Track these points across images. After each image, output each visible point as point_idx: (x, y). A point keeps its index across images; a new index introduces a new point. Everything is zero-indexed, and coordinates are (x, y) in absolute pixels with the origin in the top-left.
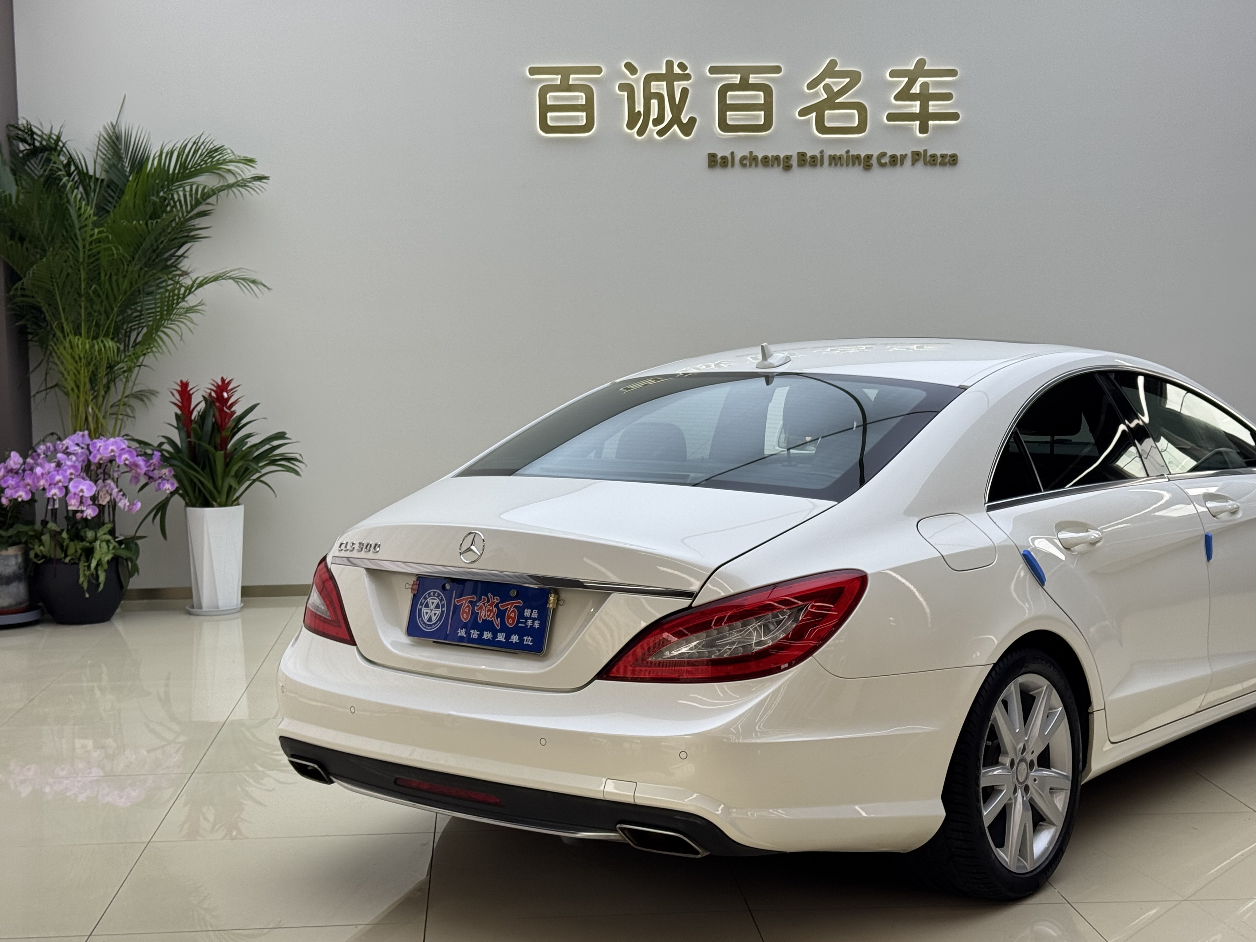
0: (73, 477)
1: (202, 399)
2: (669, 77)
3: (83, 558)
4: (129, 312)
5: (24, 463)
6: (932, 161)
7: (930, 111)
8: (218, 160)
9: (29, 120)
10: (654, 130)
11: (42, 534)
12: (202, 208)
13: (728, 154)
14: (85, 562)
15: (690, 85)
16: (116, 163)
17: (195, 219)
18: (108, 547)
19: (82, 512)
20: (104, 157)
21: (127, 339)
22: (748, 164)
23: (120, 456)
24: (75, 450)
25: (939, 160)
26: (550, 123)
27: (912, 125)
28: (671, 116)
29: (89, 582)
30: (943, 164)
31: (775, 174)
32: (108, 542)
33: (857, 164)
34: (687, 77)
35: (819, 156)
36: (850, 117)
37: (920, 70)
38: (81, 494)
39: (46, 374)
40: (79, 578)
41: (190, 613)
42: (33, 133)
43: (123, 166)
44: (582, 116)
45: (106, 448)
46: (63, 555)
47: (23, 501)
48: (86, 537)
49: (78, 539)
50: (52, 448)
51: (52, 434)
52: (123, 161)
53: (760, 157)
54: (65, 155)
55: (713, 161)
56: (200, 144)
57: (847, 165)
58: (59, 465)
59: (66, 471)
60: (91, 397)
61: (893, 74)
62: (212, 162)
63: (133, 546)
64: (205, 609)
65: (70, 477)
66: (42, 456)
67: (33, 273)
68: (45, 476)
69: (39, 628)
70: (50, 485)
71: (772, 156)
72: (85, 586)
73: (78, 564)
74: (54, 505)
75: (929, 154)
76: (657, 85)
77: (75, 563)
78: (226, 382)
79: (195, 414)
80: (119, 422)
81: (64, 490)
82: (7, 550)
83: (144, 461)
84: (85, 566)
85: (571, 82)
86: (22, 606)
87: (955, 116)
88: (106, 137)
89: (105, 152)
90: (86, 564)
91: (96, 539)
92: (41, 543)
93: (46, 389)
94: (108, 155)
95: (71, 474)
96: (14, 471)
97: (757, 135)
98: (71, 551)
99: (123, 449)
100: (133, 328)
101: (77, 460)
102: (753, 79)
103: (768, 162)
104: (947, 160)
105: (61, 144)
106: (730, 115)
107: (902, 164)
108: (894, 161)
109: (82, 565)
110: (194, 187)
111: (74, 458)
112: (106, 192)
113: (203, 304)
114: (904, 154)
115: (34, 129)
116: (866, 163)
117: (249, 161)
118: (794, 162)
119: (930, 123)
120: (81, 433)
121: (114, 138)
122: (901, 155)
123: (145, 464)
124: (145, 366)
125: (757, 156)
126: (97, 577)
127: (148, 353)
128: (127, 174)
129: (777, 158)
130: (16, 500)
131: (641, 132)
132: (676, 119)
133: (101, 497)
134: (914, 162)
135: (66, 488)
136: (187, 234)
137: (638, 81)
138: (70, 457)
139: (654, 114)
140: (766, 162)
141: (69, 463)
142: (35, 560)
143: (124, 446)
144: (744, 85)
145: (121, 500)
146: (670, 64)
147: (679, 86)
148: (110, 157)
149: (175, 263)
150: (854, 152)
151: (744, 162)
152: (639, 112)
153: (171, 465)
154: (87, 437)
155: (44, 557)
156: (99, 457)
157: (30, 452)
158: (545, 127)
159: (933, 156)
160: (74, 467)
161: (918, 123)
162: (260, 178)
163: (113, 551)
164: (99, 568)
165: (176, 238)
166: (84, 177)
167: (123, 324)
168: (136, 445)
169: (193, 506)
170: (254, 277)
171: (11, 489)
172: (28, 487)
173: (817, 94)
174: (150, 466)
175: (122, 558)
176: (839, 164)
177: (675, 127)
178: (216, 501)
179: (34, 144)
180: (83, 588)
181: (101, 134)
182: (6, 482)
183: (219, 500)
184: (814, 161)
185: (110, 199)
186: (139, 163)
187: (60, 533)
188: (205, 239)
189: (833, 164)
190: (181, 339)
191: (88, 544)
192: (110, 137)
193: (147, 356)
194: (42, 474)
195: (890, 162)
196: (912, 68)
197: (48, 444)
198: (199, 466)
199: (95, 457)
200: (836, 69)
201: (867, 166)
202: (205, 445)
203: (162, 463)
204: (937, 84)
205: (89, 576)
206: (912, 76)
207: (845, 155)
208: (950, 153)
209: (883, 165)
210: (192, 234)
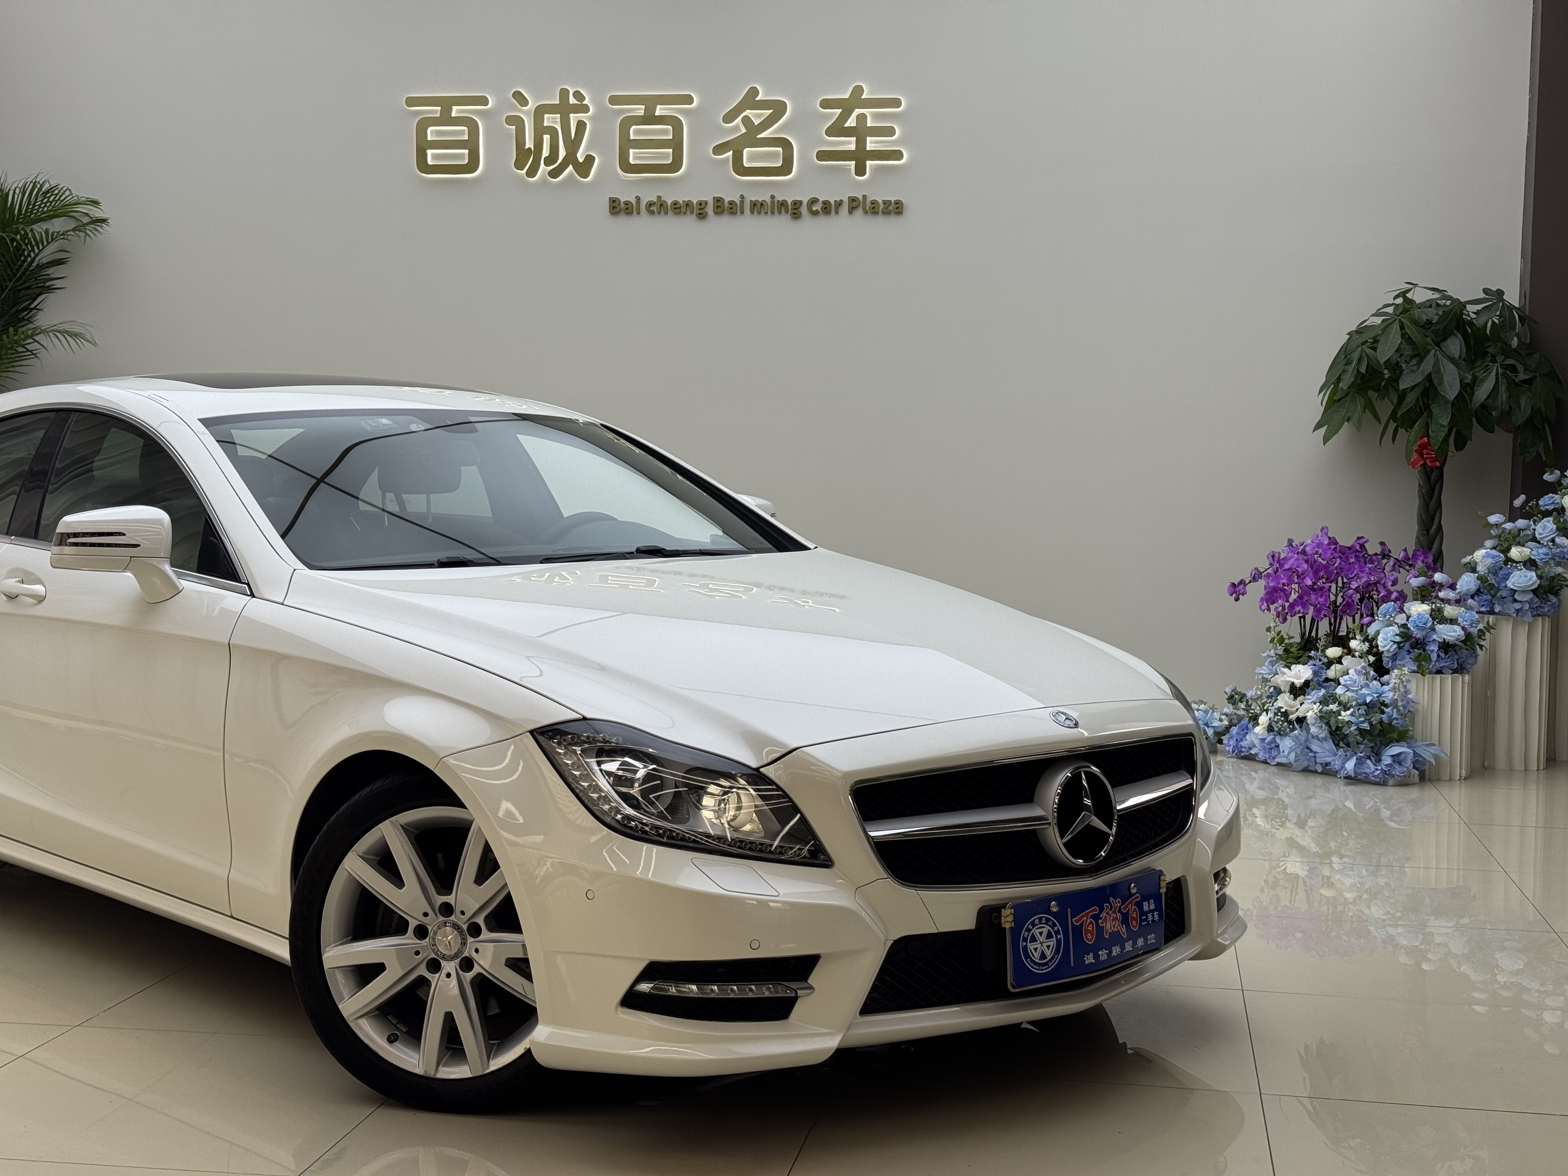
2: (564, 109)
7: (868, 149)
8: (70, 201)
10: (547, 170)
13: (633, 200)
15: (590, 118)
17: (46, 267)
22: (656, 211)
26: (428, 161)
27: (848, 165)
28: (565, 154)
30: (886, 213)
31: (688, 222)
33: (784, 211)
34: (586, 109)
35: (738, 203)
36: (772, 156)
37: (856, 100)
44: (466, 154)
53: (669, 203)
55: (616, 208)
57: (773, 213)
61: (826, 104)
71: (683, 202)
75: (868, 200)
76: (553, 118)
85: (452, 115)
87: (898, 155)
97: (667, 177)
102: (659, 111)
103: (680, 208)
104: (891, 208)
106: (634, 153)
107: (837, 212)
108: (827, 209)
114: (839, 199)
116: (795, 210)
117: (95, 203)
118: (710, 210)
119: (868, 163)
122: (836, 202)
125: (665, 202)
129: (688, 204)
131: (532, 172)
132: (571, 158)
134: (852, 210)
136: (42, 284)
137: (526, 114)
139: (545, 153)
140: (679, 209)
144: (650, 118)
146: (564, 93)
147: (574, 118)
149: (28, 316)
150: (780, 198)
151: (651, 209)
152: (530, 149)
158: (424, 167)
159: (874, 202)
161: (854, 162)
162: (104, 220)
165: (27, 288)
170: (77, 329)
173: (734, 129)
176: (763, 212)
177: (570, 167)
184: (733, 208)
188: (58, 291)
189: (756, 212)
195: (822, 209)
196: (847, 97)
200: (756, 99)
201: (794, 214)
204: (877, 116)
206: (847, 107)
207: (768, 200)
208: (893, 199)
209: (815, 213)
210: (48, 284)
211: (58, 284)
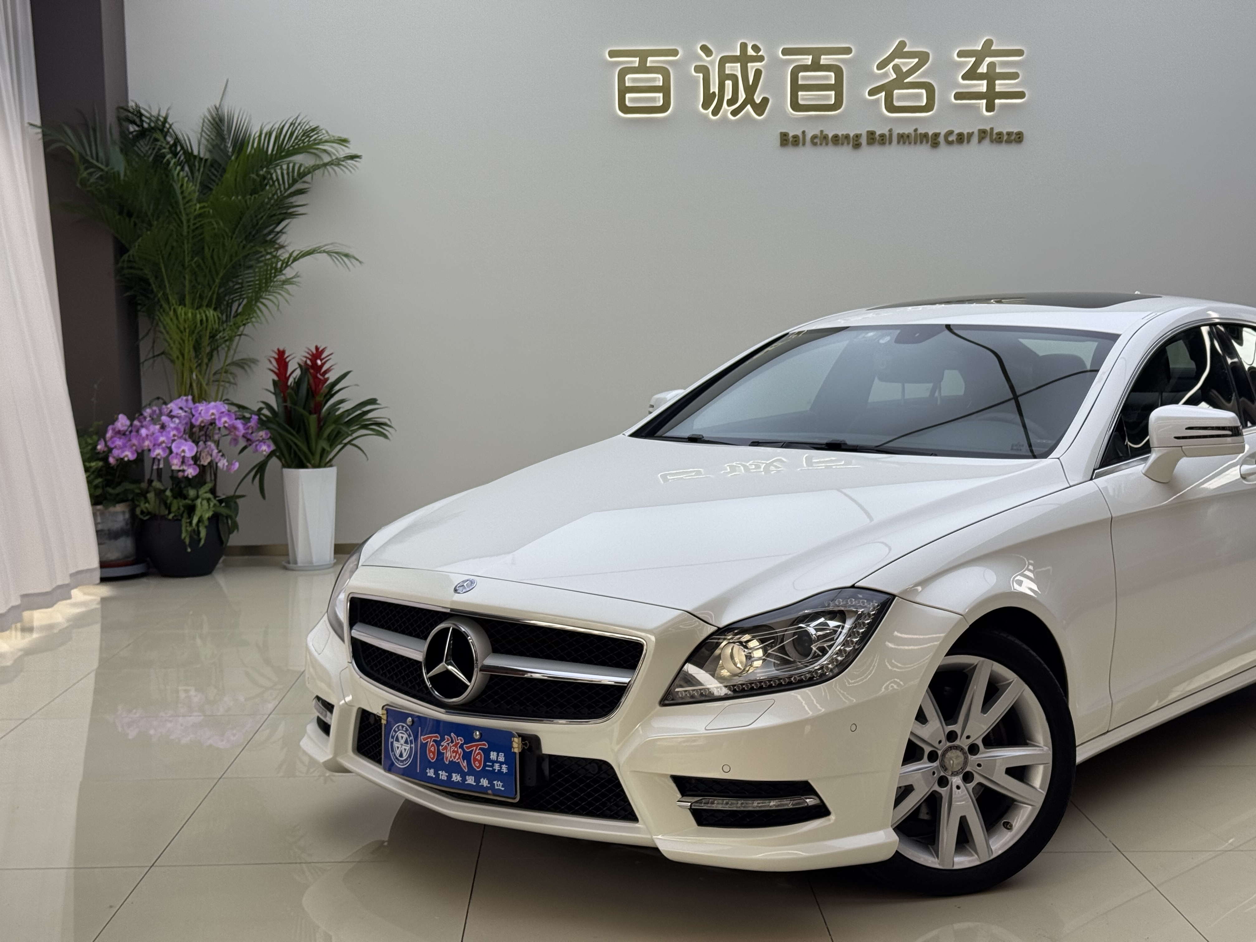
0: (176, 438)
1: (297, 366)
2: (744, 59)
3: (185, 515)
4: (231, 284)
5: (131, 425)
6: (999, 139)
7: (997, 90)
8: (315, 140)
9: (138, 103)
10: (728, 110)
11: (147, 492)
12: (298, 186)
13: (799, 133)
14: (187, 519)
15: (763, 66)
16: (219, 143)
17: (292, 196)
18: (209, 505)
19: (183, 471)
20: (207, 137)
21: (229, 309)
22: (819, 143)
23: (220, 418)
24: (178, 414)
25: (1005, 138)
26: (628, 103)
27: (979, 104)
28: (744, 96)
29: (191, 537)
30: (1009, 142)
31: (845, 152)
32: (208, 500)
33: (925, 142)
34: (761, 59)
35: (887, 134)
36: (918, 97)
37: (987, 50)
38: (183, 454)
39: (154, 342)
40: (181, 533)
41: (286, 568)
42: (141, 115)
43: (226, 147)
44: (659, 97)
45: (207, 411)
46: (167, 512)
47: (129, 461)
48: (189, 495)
49: (181, 497)
50: (157, 411)
51: (158, 398)
52: (226, 142)
53: (830, 136)
54: (171, 136)
55: (785, 140)
56: (296, 125)
57: (915, 143)
58: (163, 427)
59: (169, 432)
60: (196, 365)
62: (309, 141)
63: (232, 504)
64: (299, 564)
65: (173, 438)
66: (148, 419)
67: (139, 246)
68: (149, 437)
69: (144, 580)
70: (154, 445)
71: (842, 135)
72: (187, 541)
73: (180, 520)
74: (159, 465)
75: (995, 131)
76: (731, 67)
77: (177, 520)
78: (320, 349)
79: (291, 380)
80: (221, 389)
81: (168, 451)
82: (114, 506)
83: (243, 424)
84: (187, 523)
85: (648, 65)
86: (129, 560)
87: (1021, 95)
88: (210, 118)
89: (209, 133)
90: (188, 521)
91: (197, 497)
92: (147, 501)
93: (154, 357)
94: (212, 136)
95: (174, 435)
96: (122, 433)
97: (827, 115)
98: (174, 508)
99: (222, 413)
100: (235, 299)
101: (180, 423)
102: (825, 60)
103: (838, 140)
104: (1013, 138)
105: (167, 126)
106: (802, 95)
107: (969, 141)
108: (961, 139)
109: (184, 521)
110: (291, 165)
111: (177, 421)
112: (210, 170)
113: (298, 277)
114: (971, 131)
115: (143, 111)
116: (934, 141)
117: (343, 141)
118: (864, 140)
119: (997, 101)
120: (185, 398)
121: (217, 120)
122: (968, 133)
123: (244, 427)
124: (245, 335)
125: (827, 135)
126: (199, 533)
127: (248, 323)
128: (230, 154)
129: (847, 137)
130: (122, 459)
131: (715, 112)
132: (749, 100)
133: (203, 458)
134: (981, 139)
135: (170, 449)
136: (285, 211)
137: (712, 62)
138: (174, 419)
139: (728, 95)
140: (836, 140)
141: (172, 425)
142: (141, 517)
143: (223, 410)
144: (816, 66)
145: (220, 460)
146: (744, 46)
147: (752, 67)
148: (214, 138)
149: (274, 238)
150: (921, 131)
151: (815, 141)
152: (714, 93)
153: (268, 428)
154: (190, 402)
155: (149, 513)
156: (200, 419)
157: (137, 415)
158: (624, 108)
159: (1000, 134)
160: (177, 429)
161: (984, 101)
162: (353, 157)
163: (213, 509)
164: (200, 524)
165: (274, 215)
166: (190, 157)
167: (225, 295)
168: (234, 409)
169: (289, 467)
170: (346, 250)
171: (118, 449)
172: (134, 448)
173: (886, 75)
174: (248, 428)
175: (222, 515)
176: (907, 143)
177: (749, 107)
178: (310, 463)
179: (142, 126)
180: (185, 543)
181: (205, 116)
182: (113, 443)
183: (313, 462)
184: (883, 140)
185: (213, 177)
186: (240, 144)
187: (164, 491)
188: (303, 216)
189: (901, 142)
190: (278, 309)
191: (190, 502)
192: (214, 119)
193: (246, 326)
194: (147, 435)
195: (957, 139)
196: (980, 48)
197: (155, 408)
198: (294, 429)
199: (197, 420)
200: (905, 50)
201: (934, 143)
202: (301, 410)
203: (259, 426)
204: (1004, 64)
205: (191, 532)
206: (980, 56)
207: (913, 134)
208: (1015, 131)
209: (950, 143)
210: (290, 211)
211: (300, 210)
